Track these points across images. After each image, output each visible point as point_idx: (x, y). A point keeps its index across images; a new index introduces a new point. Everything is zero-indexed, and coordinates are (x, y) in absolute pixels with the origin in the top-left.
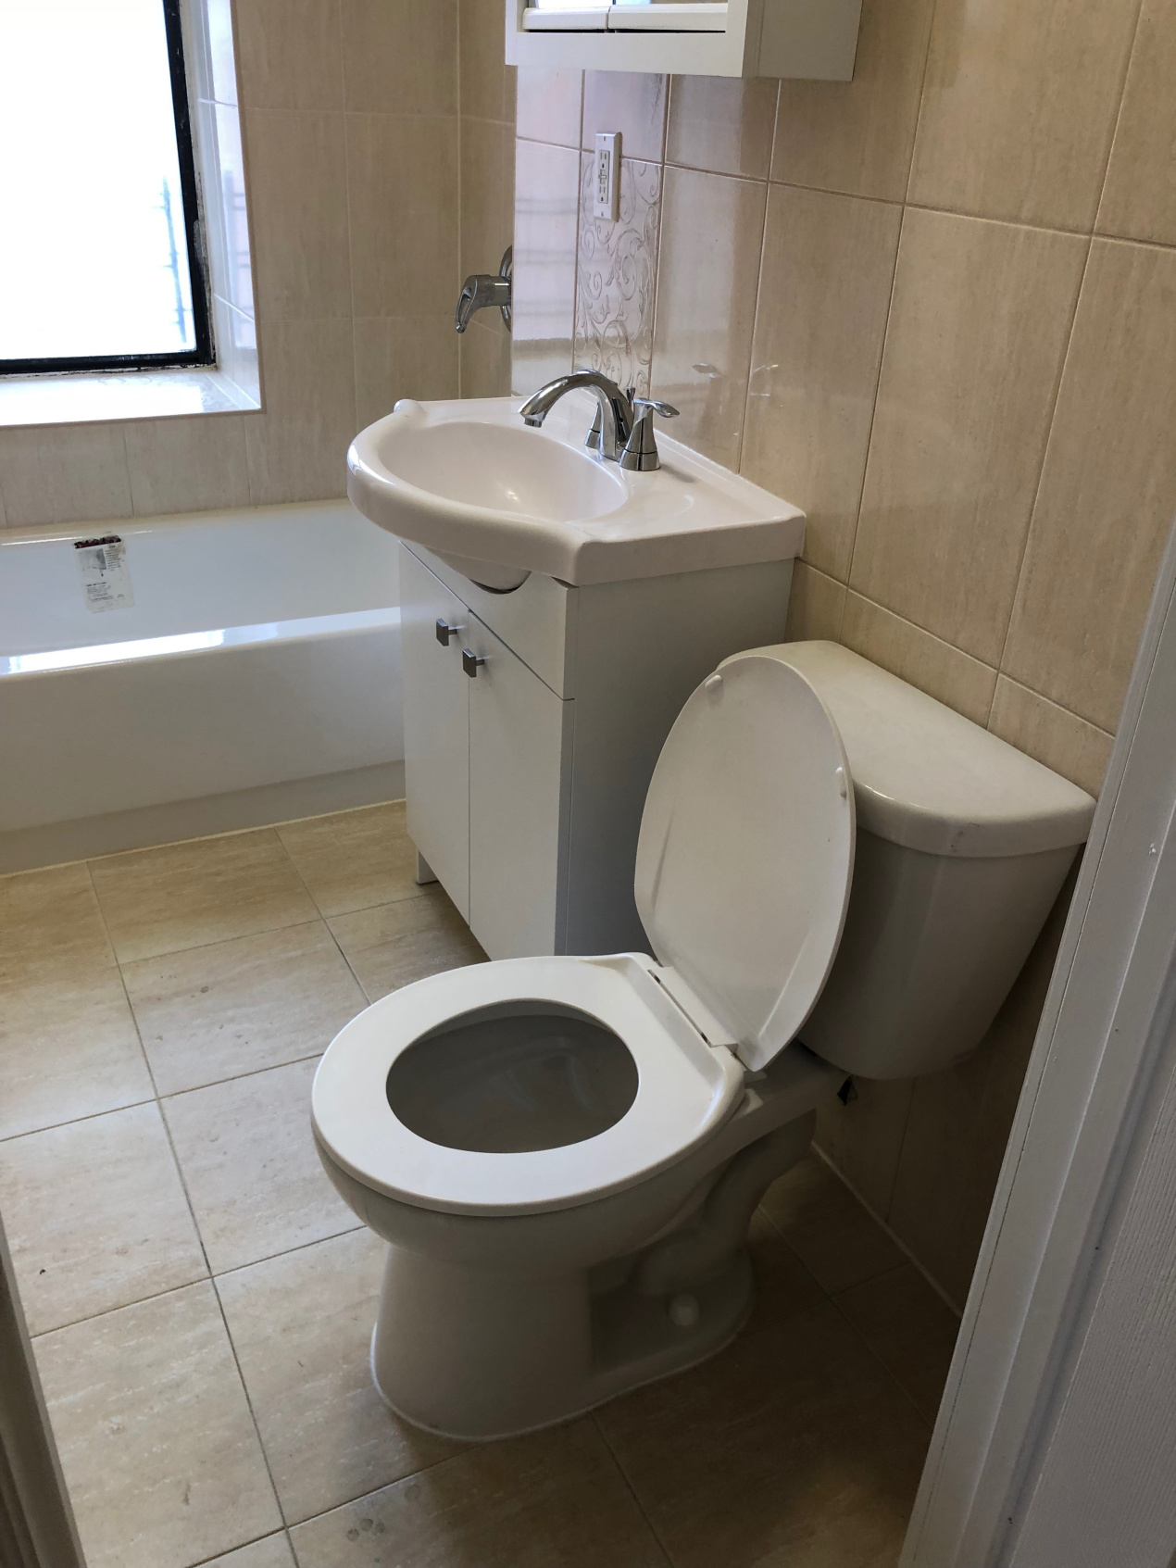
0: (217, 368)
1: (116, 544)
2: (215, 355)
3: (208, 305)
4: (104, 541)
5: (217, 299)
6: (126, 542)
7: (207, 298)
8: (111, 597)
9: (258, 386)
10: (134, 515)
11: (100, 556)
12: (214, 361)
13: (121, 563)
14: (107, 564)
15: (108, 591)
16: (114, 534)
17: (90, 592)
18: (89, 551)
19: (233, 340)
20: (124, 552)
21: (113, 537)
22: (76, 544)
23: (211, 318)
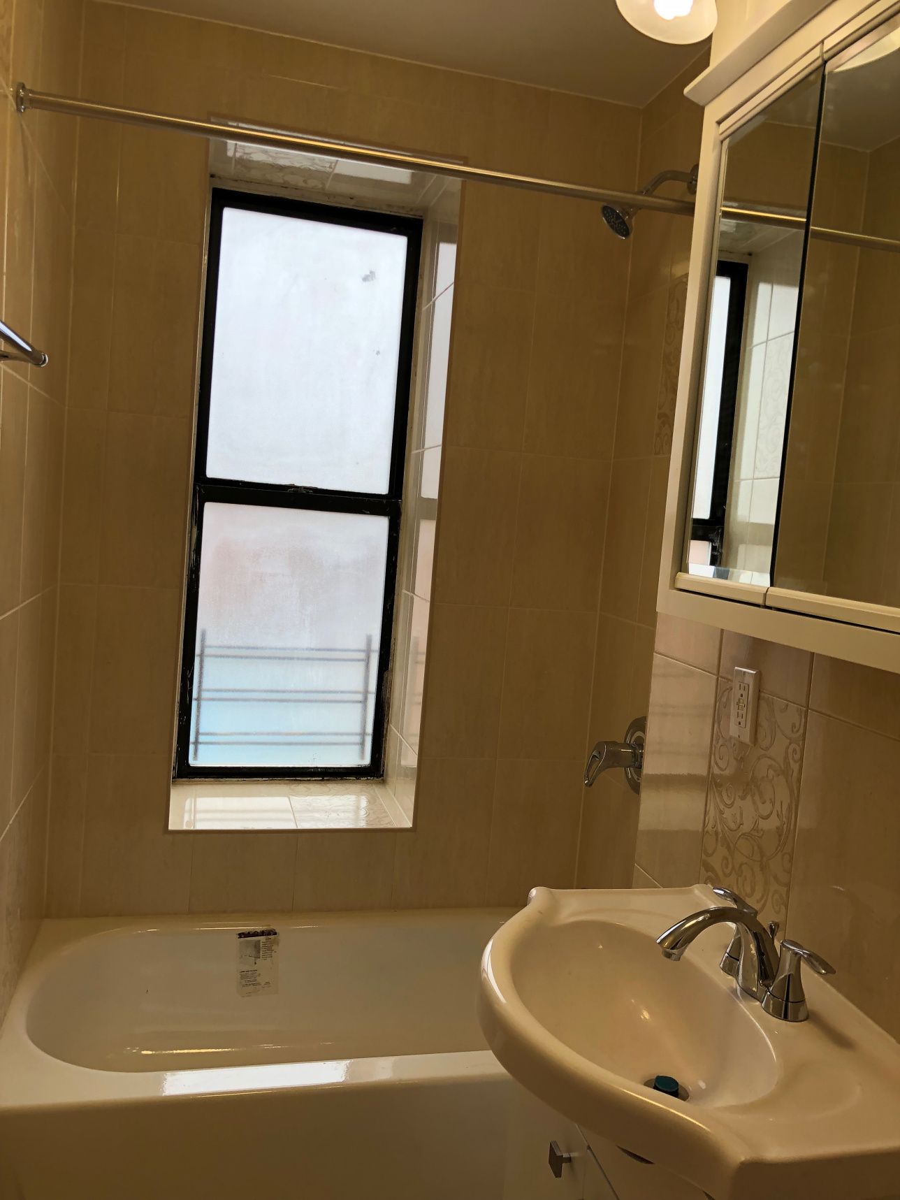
0: (384, 782)
1: (272, 937)
2: (383, 771)
3: (385, 732)
4: (262, 933)
5: (393, 730)
6: (282, 936)
7: (385, 727)
8: (259, 984)
9: (413, 798)
10: (293, 910)
11: (257, 946)
12: (382, 775)
13: (273, 954)
14: (261, 954)
15: (258, 978)
16: (272, 927)
17: (242, 977)
18: (249, 941)
19: (400, 761)
20: (278, 945)
21: (271, 931)
22: (239, 934)
23: (385, 743)
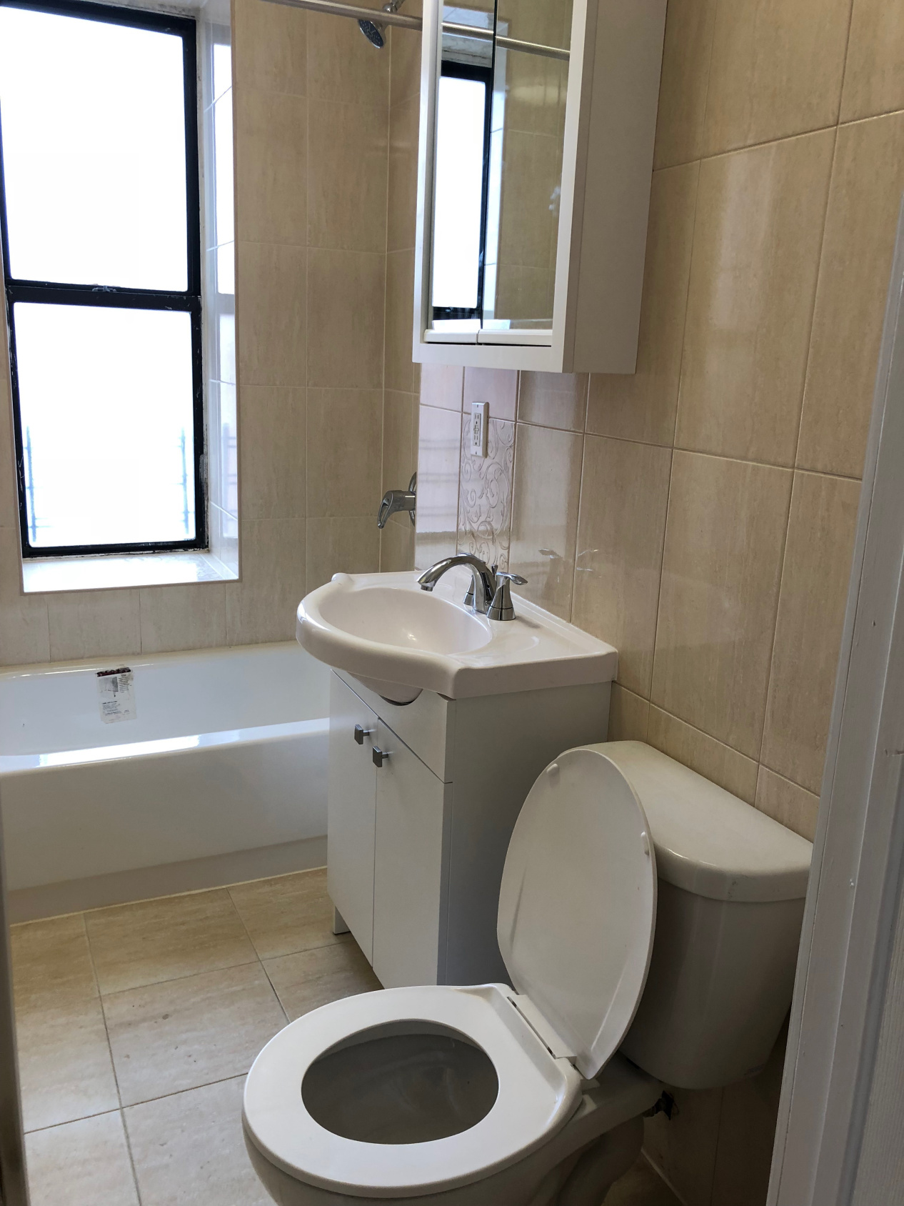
0: (209, 551)
1: (127, 674)
2: (208, 543)
3: (206, 509)
4: (118, 671)
5: (213, 506)
6: (135, 672)
7: (206, 504)
8: (120, 712)
9: (237, 563)
10: (142, 652)
11: (114, 682)
12: (207, 546)
13: (129, 687)
14: (119, 688)
15: (118, 708)
16: (126, 666)
17: (105, 708)
18: (107, 679)
19: (222, 533)
20: (132, 679)
21: (126, 669)
22: (98, 674)
23: (207, 518)
